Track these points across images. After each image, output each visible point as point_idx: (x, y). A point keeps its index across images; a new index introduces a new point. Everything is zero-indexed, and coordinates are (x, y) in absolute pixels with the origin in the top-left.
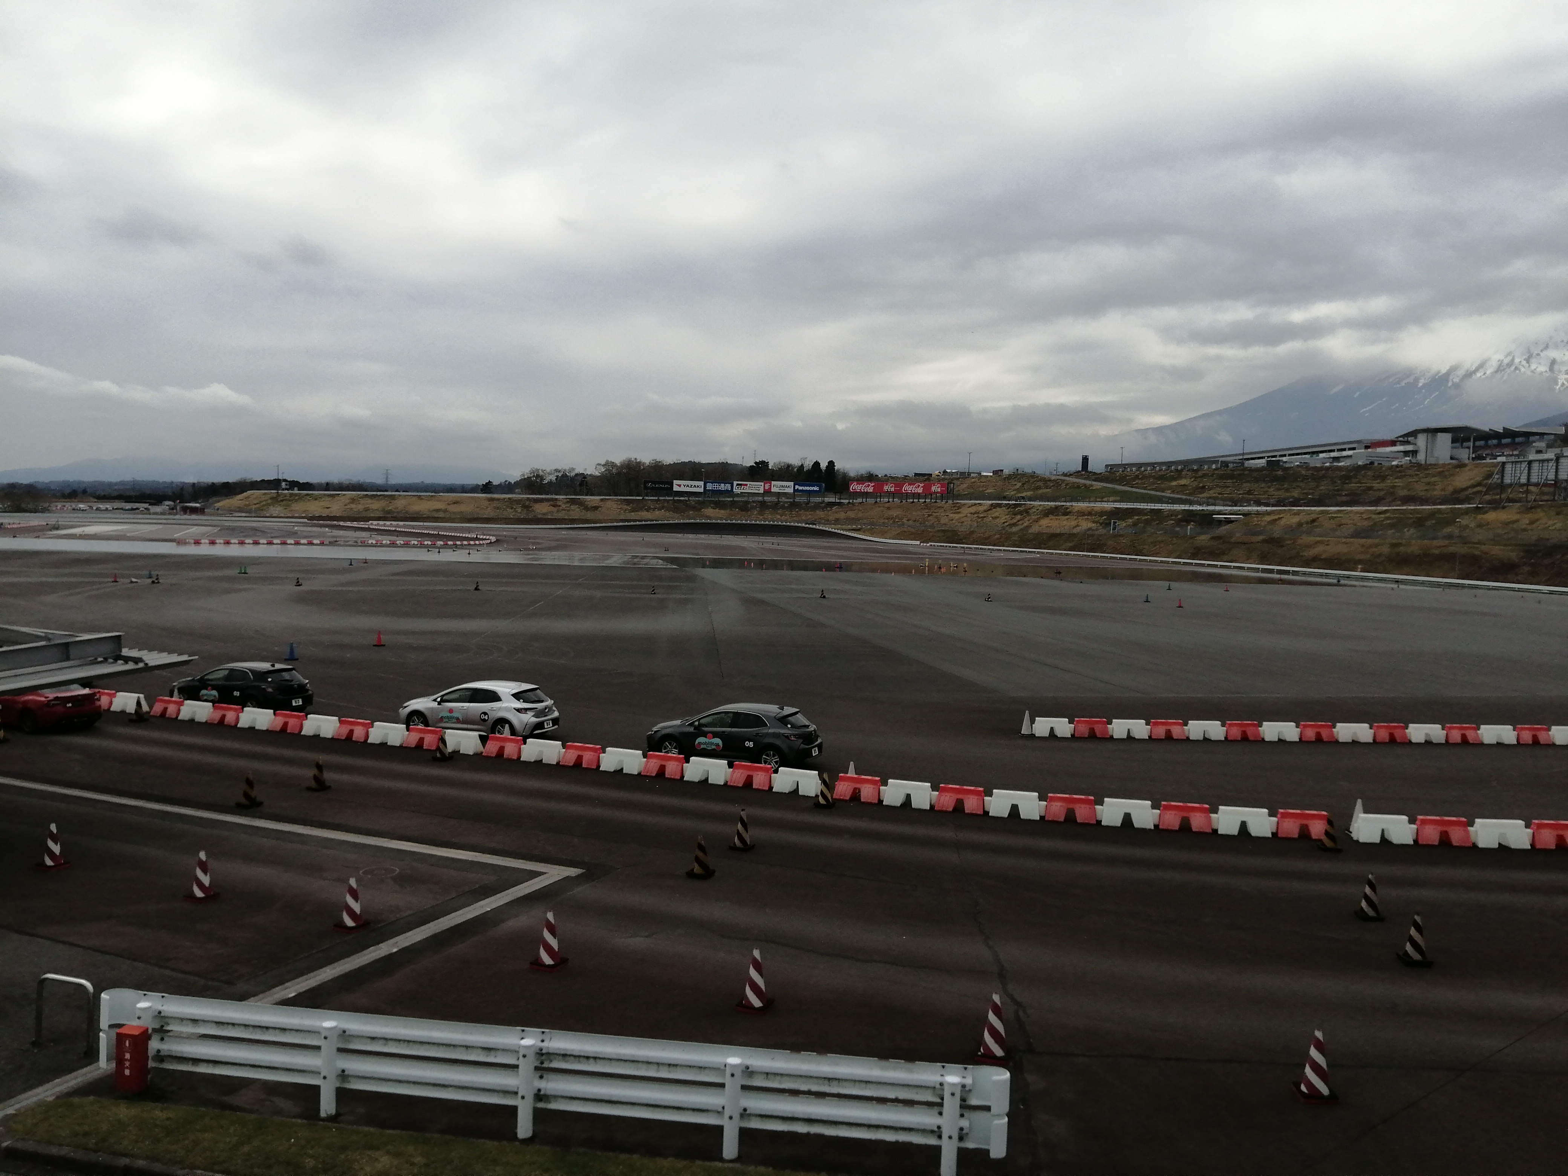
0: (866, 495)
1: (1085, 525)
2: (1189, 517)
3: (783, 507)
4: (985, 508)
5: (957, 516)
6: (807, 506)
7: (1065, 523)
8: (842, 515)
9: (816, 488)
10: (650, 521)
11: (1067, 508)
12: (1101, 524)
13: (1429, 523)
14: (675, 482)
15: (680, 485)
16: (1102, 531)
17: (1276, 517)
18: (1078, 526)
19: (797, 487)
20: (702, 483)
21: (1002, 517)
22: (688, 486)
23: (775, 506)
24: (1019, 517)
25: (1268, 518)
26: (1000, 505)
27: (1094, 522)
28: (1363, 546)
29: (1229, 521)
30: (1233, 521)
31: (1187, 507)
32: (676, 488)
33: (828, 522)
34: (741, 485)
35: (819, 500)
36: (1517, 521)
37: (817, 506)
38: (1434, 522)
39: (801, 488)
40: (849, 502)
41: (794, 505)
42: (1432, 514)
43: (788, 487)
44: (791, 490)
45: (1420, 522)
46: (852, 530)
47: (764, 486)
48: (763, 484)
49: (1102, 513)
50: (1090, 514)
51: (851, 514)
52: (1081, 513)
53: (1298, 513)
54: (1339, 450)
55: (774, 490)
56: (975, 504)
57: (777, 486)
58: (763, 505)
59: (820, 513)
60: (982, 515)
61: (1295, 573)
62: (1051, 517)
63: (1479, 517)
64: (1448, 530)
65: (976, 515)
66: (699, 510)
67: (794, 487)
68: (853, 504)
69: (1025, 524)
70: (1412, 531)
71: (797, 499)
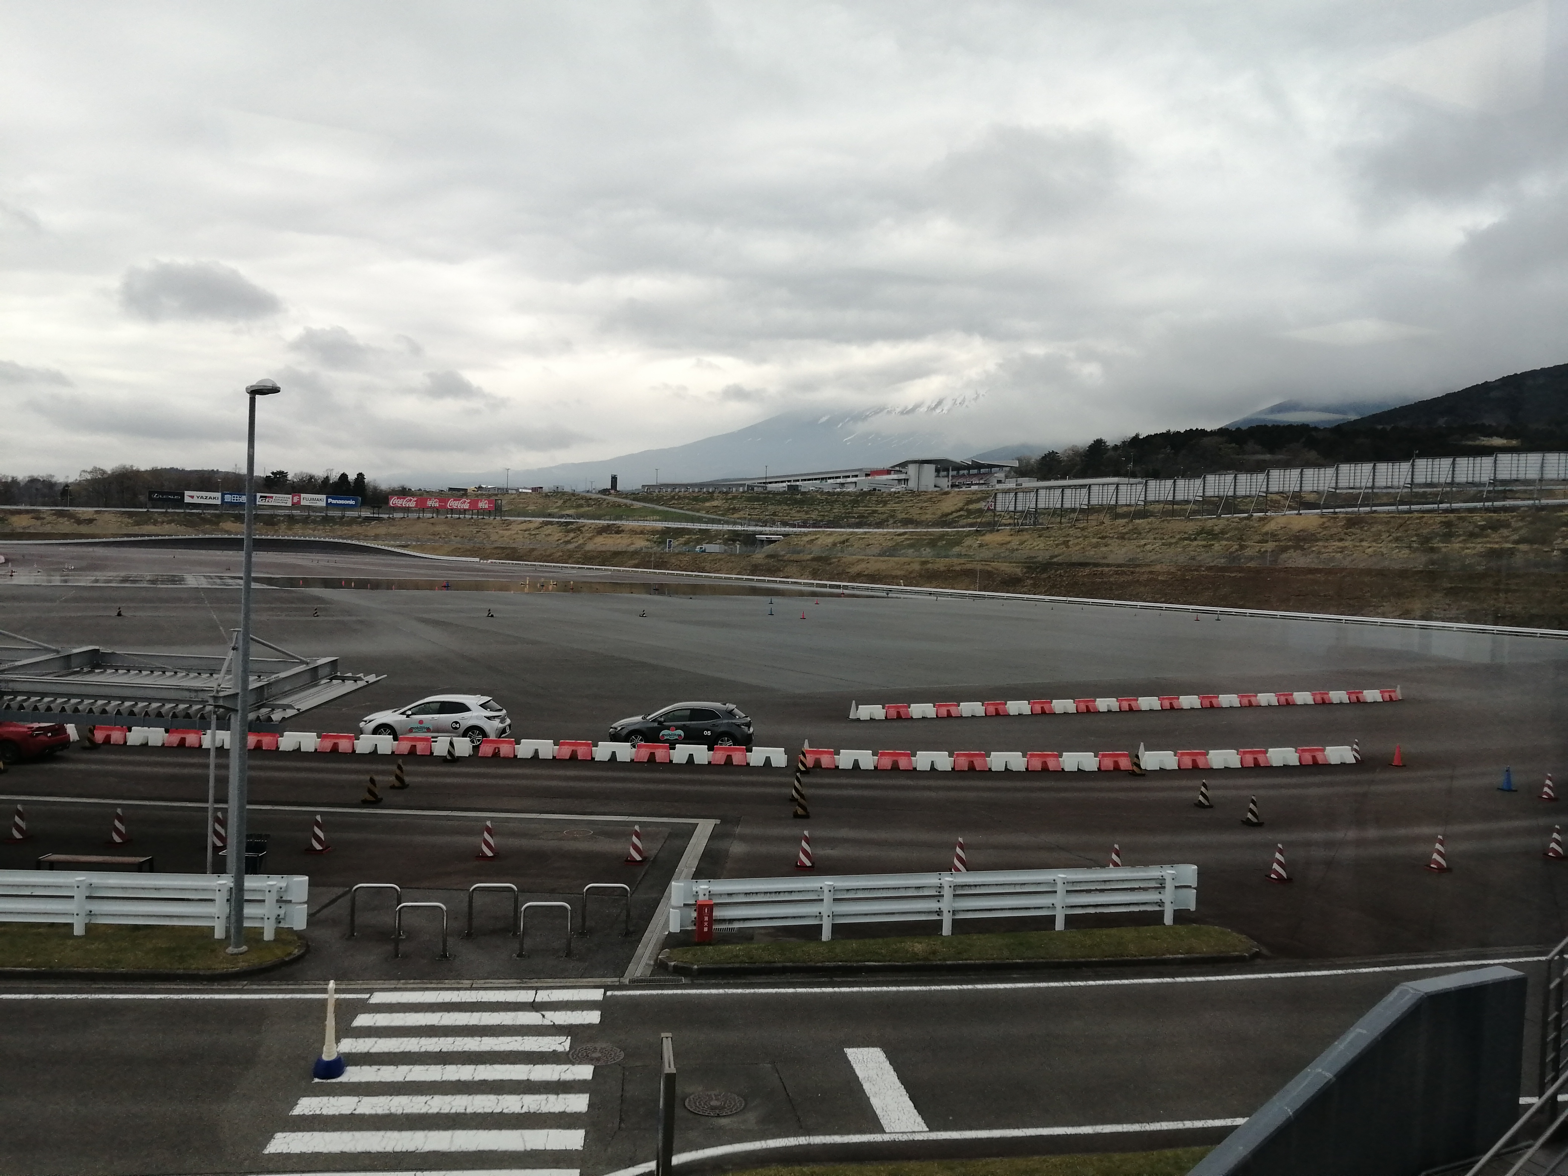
0: (407, 510)
1: (640, 543)
2: (734, 537)
3: (314, 522)
4: (536, 525)
5: (509, 533)
6: (342, 521)
7: (619, 541)
8: (382, 530)
9: (352, 502)
10: (162, 536)
11: (619, 527)
12: (655, 542)
13: (940, 544)
14: (187, 493)
15: (191, 497)
16: (656, 549)
17: (813, 537)
18: (632, 544)
19: (330, 500)
20: (219, 495)
21: (555, 535)
22: (202, 497)
23: (306, 521)
24: (572, 535)
25: (806, 539)
26: (551, 523)
27: (648, 540)
28: (897, 563)
29: (771, 542)
30: (776, 541)
31: (730, 527)
32: (187, 500)
33: (366, 537)
34: (266, 497)
35: (355, 514)
36: (1009, 542)
37: (353, 521)
38: (944, 542)
39: (334, 502)
40: (389, 517)
41: (326, 520)
42: (942, 536)
43: (320, 500)
44: (324, 504)
45: (933, 543)
46: (400, 546)
47: (293, 499)
48: (290, 496)
49: (654, 532)
50: (642, 533)
51: (393, 530)
52: (634, 532)
53: (831, 534)
54: (844, 477)
55: (303, 503)
56: (525, 522)
57: (307, 499)
58: (291, 520)
59: (356, 529)
60: (533, 533)
61: (846, 587)
62: (605, 535)
63: (980, 538)
64: (956, 549)
65: (528, 532)
66: (217, 524)
67: (327, 501)
68: (394, 519)
69: (579, 542)
70: (928, 550)
71: (331, 513)
